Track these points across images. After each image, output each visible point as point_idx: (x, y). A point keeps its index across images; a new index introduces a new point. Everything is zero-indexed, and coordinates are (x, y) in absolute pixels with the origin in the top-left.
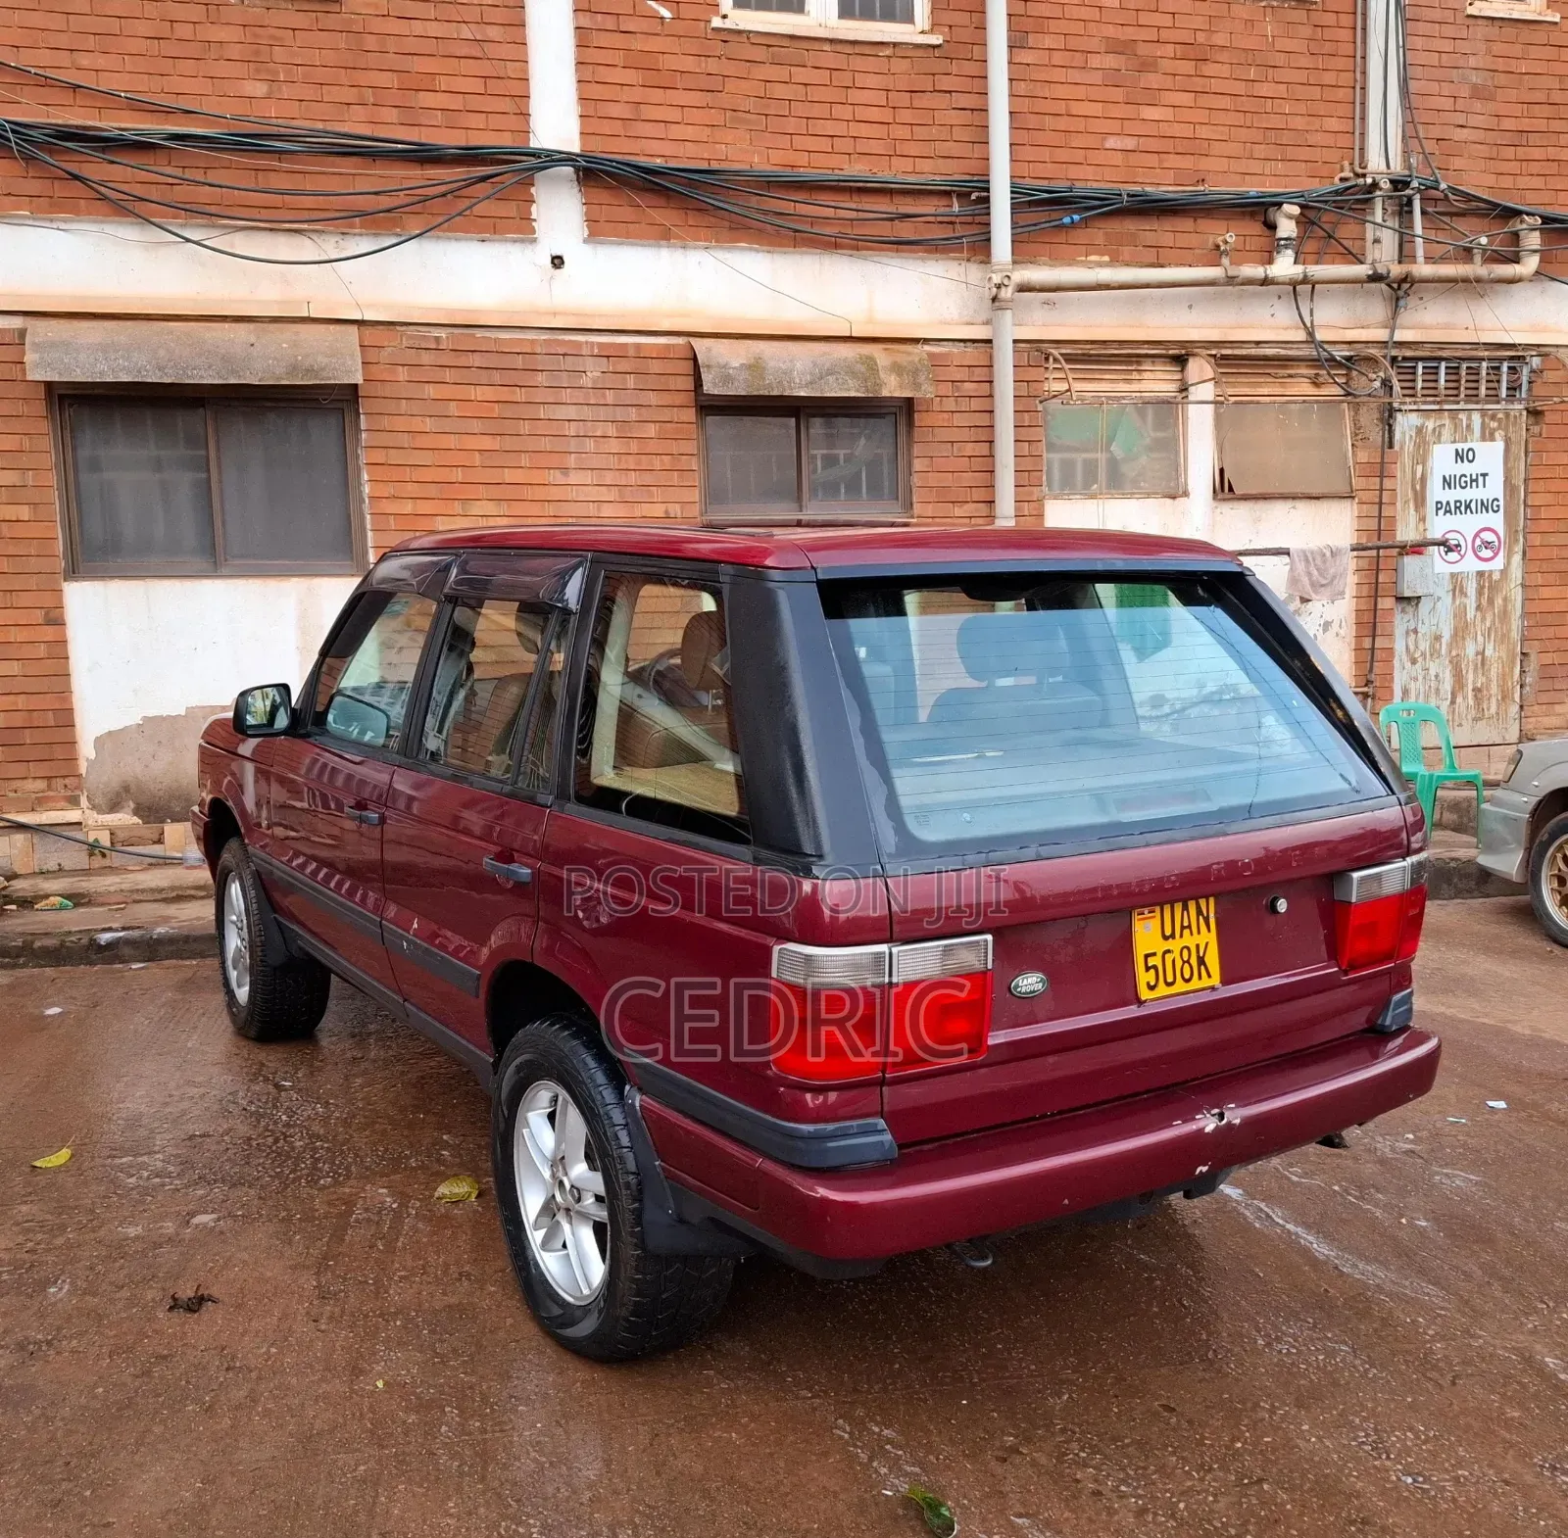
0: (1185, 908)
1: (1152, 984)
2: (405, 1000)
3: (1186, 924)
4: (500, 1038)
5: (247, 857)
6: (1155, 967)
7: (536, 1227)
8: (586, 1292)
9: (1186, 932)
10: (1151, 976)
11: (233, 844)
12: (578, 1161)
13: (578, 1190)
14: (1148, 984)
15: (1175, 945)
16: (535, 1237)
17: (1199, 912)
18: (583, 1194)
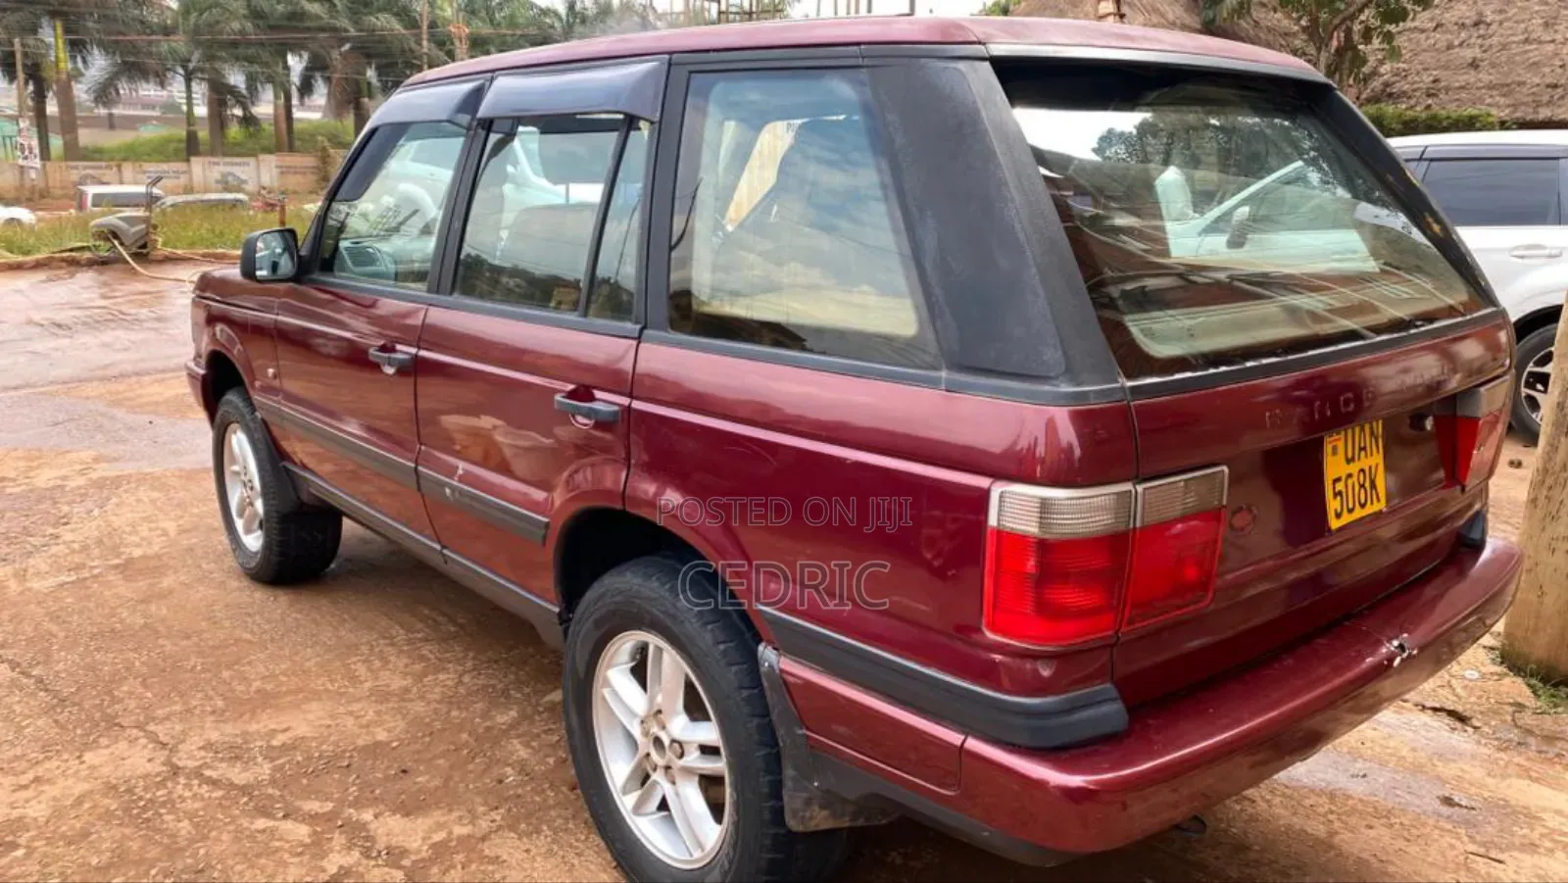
0: (1362, 429)
1: (1338, 511)
2: (444, 547)
3: (1362, 446)
4: (572, 590)
5: (251, 406)
6: (1341, 493)
7: (625, 791)
8: (697, 854)
9: (1363, 454)
10: (1337, 503)
11: (232, 397)
12: (675, 713)
13: (680, 744)
14: (1335, 511)
15: (1355, 468)
16: (626, 803)
17: (1372, 433)
18: (685, 747)
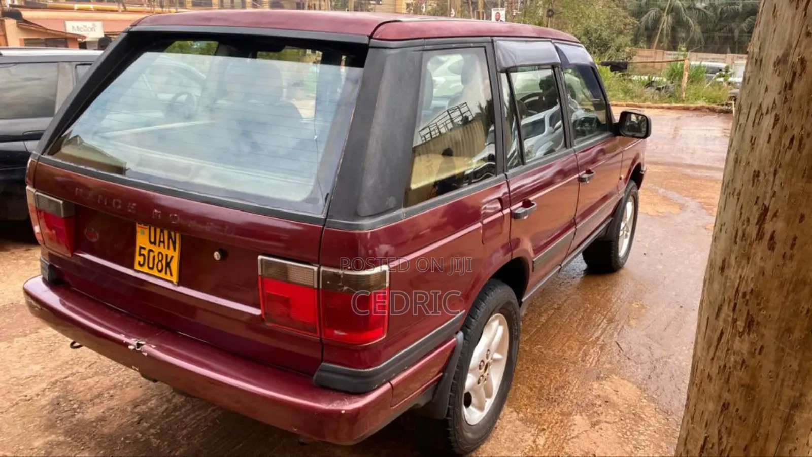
0: (162, 231)
1: (142, 263)
3: (162, 240)
6: (143, 255)
9: (162, 245)
10: (141, 259)
14: (139, 262)
15: (156, 249)
17: (170, 237)
